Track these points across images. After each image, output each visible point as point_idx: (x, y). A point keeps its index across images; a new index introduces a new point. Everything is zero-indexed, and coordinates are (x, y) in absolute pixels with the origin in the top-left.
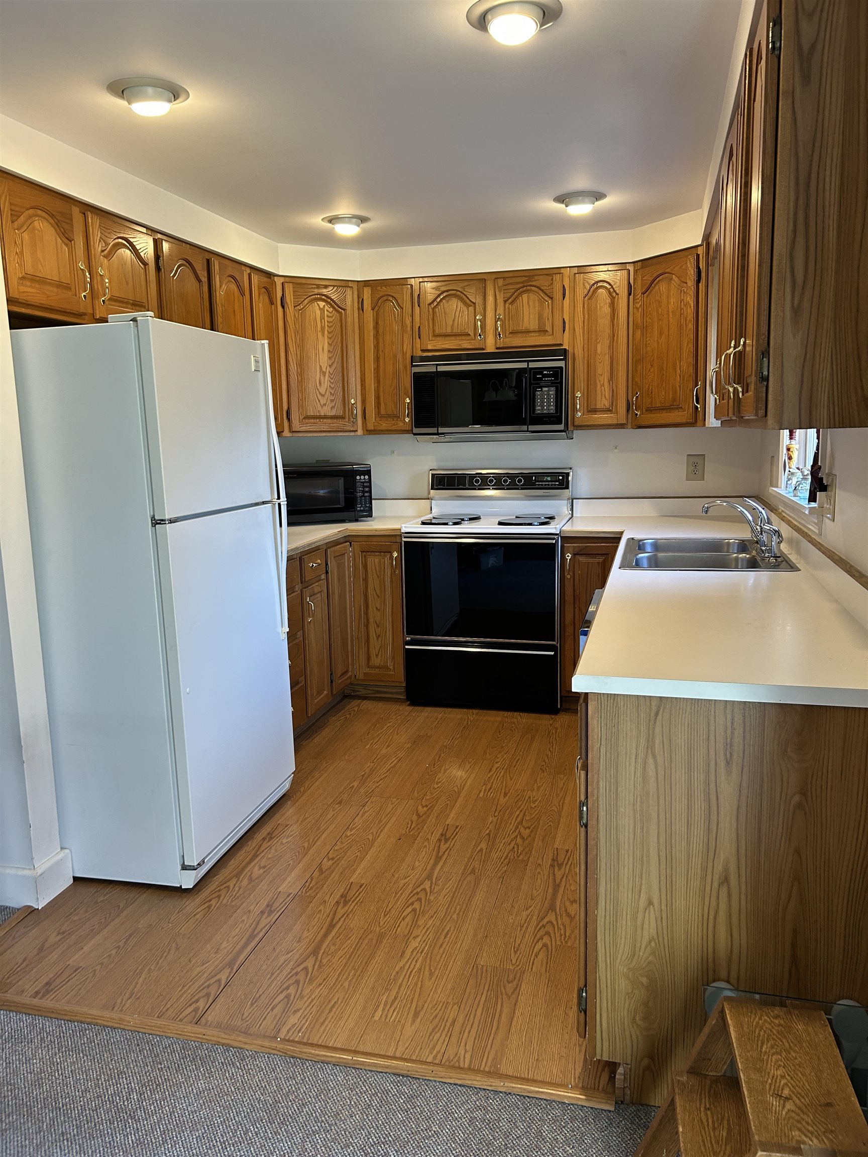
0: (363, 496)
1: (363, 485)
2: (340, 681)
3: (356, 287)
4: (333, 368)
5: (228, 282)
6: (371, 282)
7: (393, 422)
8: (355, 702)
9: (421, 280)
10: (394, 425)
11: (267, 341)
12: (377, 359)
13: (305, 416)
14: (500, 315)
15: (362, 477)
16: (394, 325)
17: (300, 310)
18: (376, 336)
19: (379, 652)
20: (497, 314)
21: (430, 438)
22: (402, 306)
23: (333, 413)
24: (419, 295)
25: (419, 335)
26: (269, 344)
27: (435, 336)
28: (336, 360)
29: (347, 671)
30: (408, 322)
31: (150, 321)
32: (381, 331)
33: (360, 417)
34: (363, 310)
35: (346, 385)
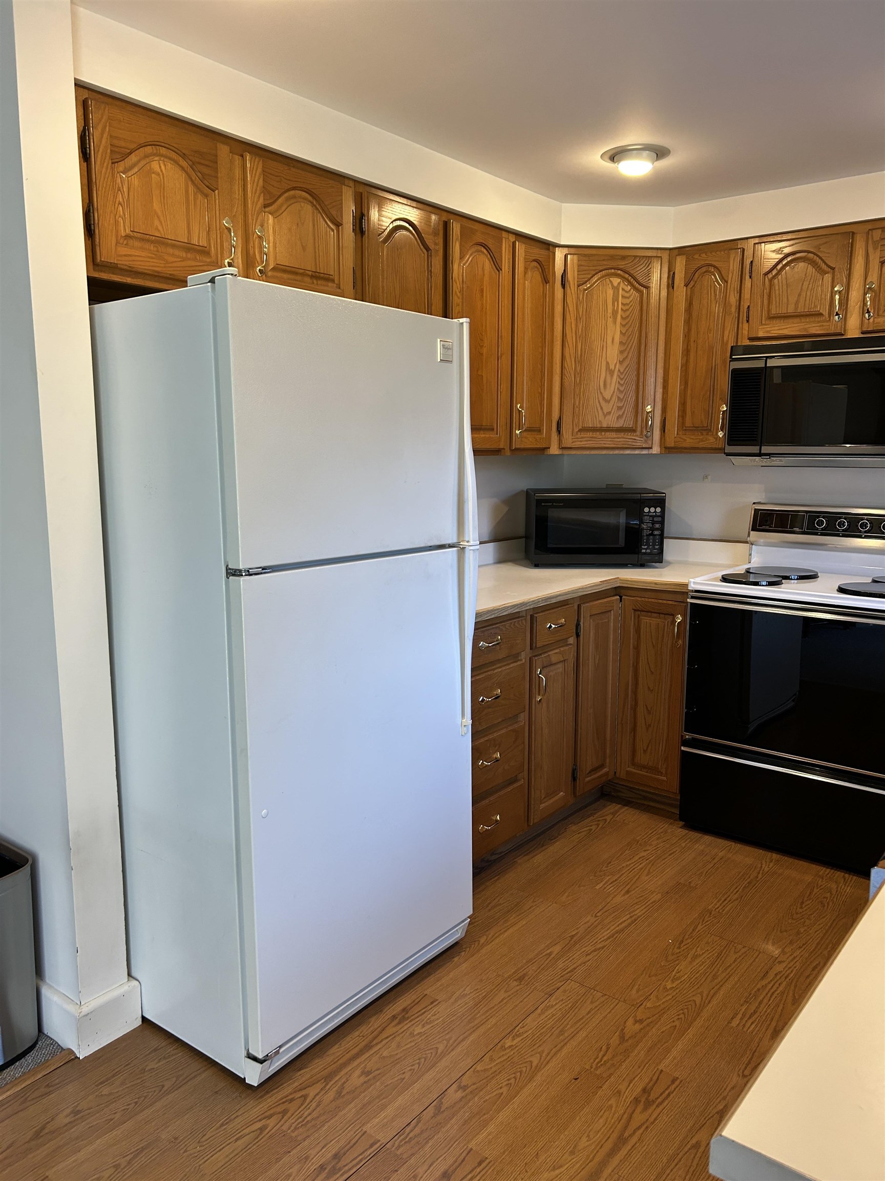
0: (652, 534)
1: (653, 520)
2: (587, 779)
3: (667, 257)
4: (625, 364)
5: (476, 251)
6: (687, 249)
7: (701, 437)
8: (613, 807)
9: (757, 240)
10: (702, 441)
11: (468, 320)
12: (687, 352)
13: (580, 427)
14: (872, 283)
15: (652, 510)
16: (713, 305)
17: (586, 290)
18: (688, 322)
19: (648, 747)
20: (868, 281)
21: (751, 460)
22: (726, 279)
23: (620, 424)
24: (752, 262)
25: (748, 317)
26: (470, 323)
27: (771, 318)
28: (630, 355)
29: (602, 766)
30: (733, 299)
31: (228, 281)
32: (694, 314)
33: (658, 430)
34: (673, 288)
35: (641, 387)
